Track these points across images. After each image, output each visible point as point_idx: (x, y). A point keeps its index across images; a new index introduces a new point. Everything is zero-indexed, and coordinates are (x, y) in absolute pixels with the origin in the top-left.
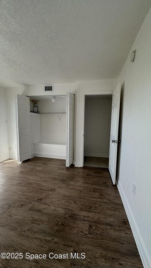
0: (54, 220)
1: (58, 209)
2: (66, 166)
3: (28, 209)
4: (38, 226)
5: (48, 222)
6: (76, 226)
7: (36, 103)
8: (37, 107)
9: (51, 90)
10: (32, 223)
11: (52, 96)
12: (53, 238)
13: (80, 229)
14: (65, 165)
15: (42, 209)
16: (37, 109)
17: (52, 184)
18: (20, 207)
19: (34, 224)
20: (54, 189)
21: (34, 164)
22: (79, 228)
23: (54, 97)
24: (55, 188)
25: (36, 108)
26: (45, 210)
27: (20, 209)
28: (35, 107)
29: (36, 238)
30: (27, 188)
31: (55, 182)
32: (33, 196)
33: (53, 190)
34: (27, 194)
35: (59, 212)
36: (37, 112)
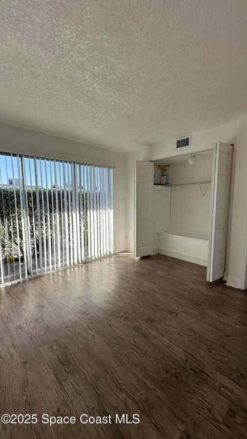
0: (164, 361)
1: (175, 347)
2: (208, 280)
3: (132, 327)
4: (140, 357)
5: (155, 359)
6: (201, 394)
7: (164, 170)
8: (166, 175)
9: (188, 145)
10: (132, 349)
11: (190, 154)
12: (155, 387)
13: (207, 402)
14: (205, 277)
15: (151, 336)
16: (165, 180)
17: (174, 303)
18: (123, 319)
19: (135, 351)
20: (176, 313)
21: (154, 264)
22: (206, 400)
23: (193, 155)
24: (178, 311)
25: (165, 177)
26: (154, 339)
27: (122, 321)
28: (163, 176)
29: (133, 373)
30: (137, 297)
31: (182, 301)
32: (143, 311)
33: (174, 313)
34: (135, 305)
35: (174, 353)
36: (167, 184)
